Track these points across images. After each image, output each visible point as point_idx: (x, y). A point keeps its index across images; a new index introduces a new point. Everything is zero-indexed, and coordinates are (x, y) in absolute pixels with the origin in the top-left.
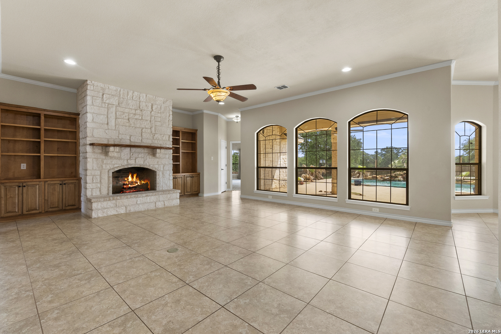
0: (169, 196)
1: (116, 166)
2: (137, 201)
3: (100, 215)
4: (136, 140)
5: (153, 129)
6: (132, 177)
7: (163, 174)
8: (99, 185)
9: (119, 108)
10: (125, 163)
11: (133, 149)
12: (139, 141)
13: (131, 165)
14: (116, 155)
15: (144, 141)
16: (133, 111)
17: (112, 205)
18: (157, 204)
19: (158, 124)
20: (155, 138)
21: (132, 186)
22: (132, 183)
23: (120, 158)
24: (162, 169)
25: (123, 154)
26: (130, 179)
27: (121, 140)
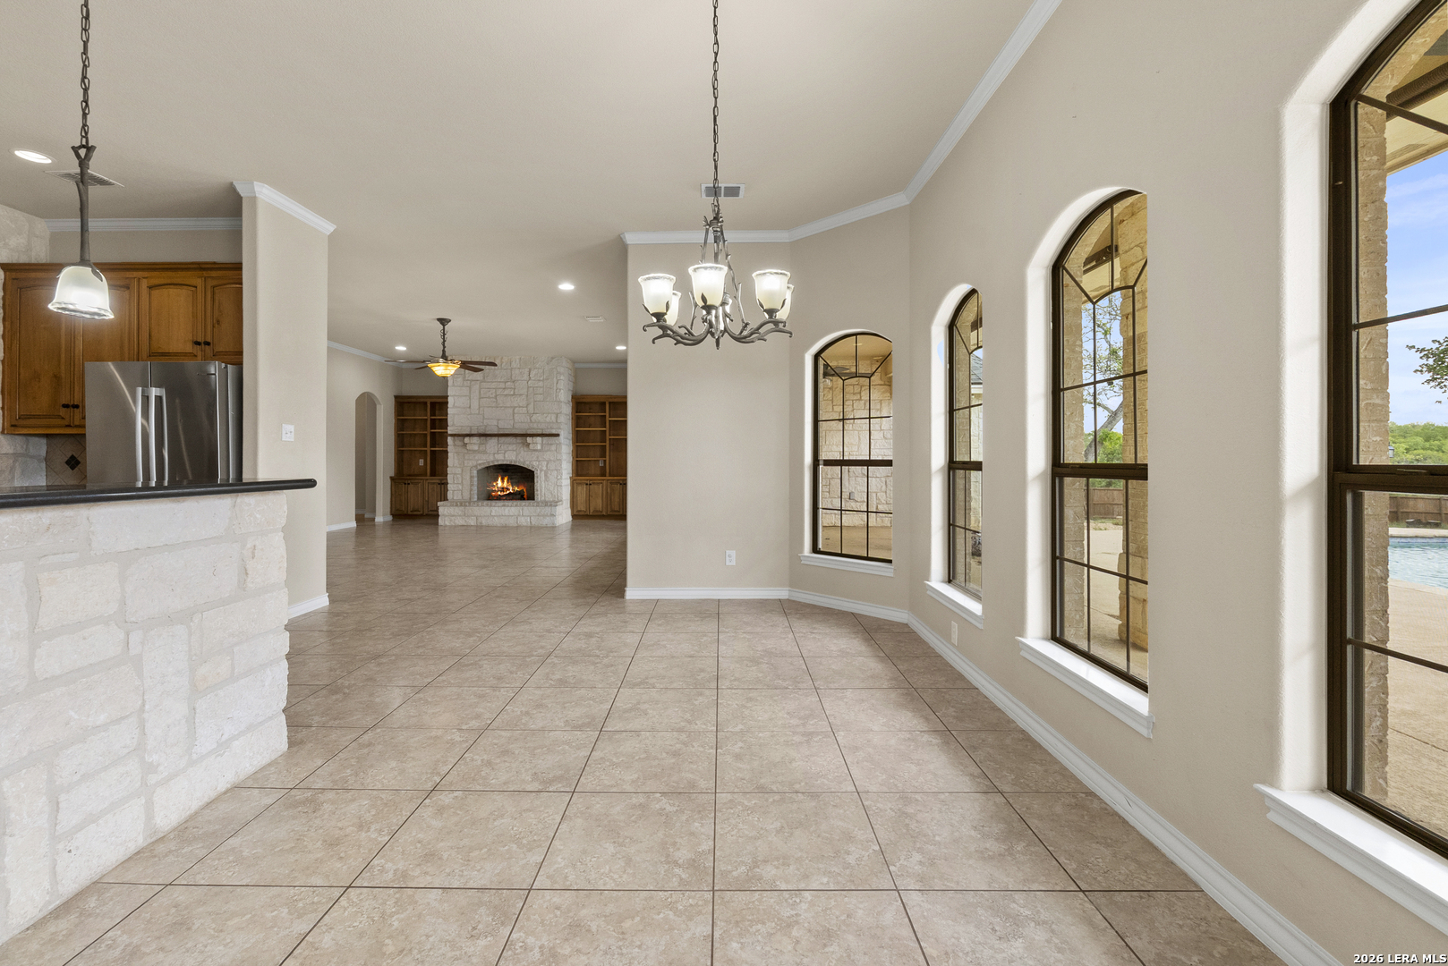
0: (538, 509)
1: (480, 462)
2: (491, 511)
3: (447, 524)
4: (507, 426)
5: (531, 407)
6: (503, 482)
7: (546, 475)
8: (460, 487)
9: (484, 385)
10: (491, 458)
11: (502, 439)
12: (509, 427)
13: (498, 461)
14: (476, 448)
15: (517, 426)
16: (502, 385)
17: (460, 513)
18: (519, 518)
19: (539, 397)
20: (533, 419)
21: (502, 494)
22: (503, 489)
23: (485, 452)
24: (545, 468)
25: (488, 446)
26: (500, 483)
27: (486, 426)
